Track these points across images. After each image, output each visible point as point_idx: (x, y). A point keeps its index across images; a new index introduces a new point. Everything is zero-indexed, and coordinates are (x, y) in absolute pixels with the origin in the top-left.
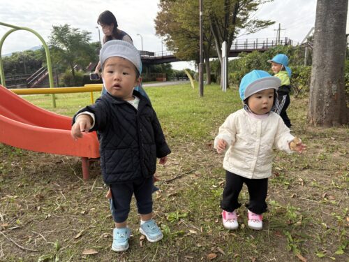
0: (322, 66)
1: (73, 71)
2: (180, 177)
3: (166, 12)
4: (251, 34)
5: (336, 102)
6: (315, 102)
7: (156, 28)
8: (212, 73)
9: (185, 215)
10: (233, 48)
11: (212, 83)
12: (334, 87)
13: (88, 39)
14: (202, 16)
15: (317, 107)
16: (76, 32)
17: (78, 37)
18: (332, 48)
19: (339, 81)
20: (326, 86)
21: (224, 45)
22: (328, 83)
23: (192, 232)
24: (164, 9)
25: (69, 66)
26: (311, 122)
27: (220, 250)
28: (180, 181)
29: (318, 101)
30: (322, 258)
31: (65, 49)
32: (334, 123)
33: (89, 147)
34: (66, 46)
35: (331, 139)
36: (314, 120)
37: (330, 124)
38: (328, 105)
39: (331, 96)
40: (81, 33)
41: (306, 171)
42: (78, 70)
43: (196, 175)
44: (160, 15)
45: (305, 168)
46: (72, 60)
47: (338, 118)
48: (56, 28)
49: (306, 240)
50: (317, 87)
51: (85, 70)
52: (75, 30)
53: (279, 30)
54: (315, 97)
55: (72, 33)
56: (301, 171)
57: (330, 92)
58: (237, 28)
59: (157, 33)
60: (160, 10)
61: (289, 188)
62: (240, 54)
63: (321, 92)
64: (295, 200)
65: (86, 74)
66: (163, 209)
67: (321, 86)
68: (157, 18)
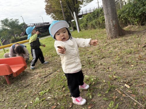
0: (108, 14)
1: (15, 38)
2: (51, 74)
3: (49, 4)
4: (85, 6)
5: (116, 27)
6: (108, 30)
7: (46, 12)
8: (74, 26)
9: (47, 91)
10: (80, 14)
11: (75, 30)
12: (114, 21)
13: (18, 22)
14: (61, 3)
15: (110, 31)
16: (12, 20)
17: (13, 22)
18: (110, 5)
19: (116, 19)
20: (111, 22)
21: (74, 13)
22: (112, 20)
23: (49, 98)
24: (48, 3)
25: (13, 36)
26: (109, 38)
27: (58, 103)
28: (50, 76)
29: (109, 29)
30: (100, 96)
31: (9, 28)
32: (117, 36)
34: (9, 27)
35: (115, 44)
36: (110, 37)
37: (116, 37)
38: (113, 30)
39: (114, 26)
40: (14, 20)
41: (103, 59)
42: (17, 36)
43: (58, 72)
44: (47, 6)
45: (103, 58)
46: (13, 33)
47: (118, 34)
48: (2, 21)
49: (95, 90)
50: (108, 23)
51: (20, 36)
52: (11, 20)
54: (108, 27)
55: (10, 21)
56: (101, 59)
57: (113, 24)
59: (47, 14)
60: (46, 4)
61: (94, 68)
62: (83, 16)
63: (110, 25)
64: (96, 73)
65: (21, 38)
66: (39, 90)
67: (109, 22)
68: (46, 7)
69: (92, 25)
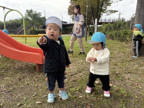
2: (76, 74)
7: (68, 12)
8: (90, 31)
9: (78, 89)
10: (100, 21)
13: (40, 15)
14: (87, 7)
17: (36, 15)
21: (96, 20)
23: (81, 96)
24: (72, 4)
25: (32, 26)
26: (132, 54)
27: (92, 105)
31: (31, 19)
32: (142, 54)
33: (40, 59)
35: (140, 61)
40: (37, 13)
41: (129, 74)
42: (35, 28)
43: (83, 73)
44: (70, 7)
46: (33, 24)
48: (27, 11)
49: (128, 103)
51: (38, 28)
53: (120, 14)
55: (34, 13)
56: (127, 74)
58: (102, 13)
59: (68, 14)
60: (70, 4)
61: (121, 81)
62: (103, 24)
64: (124, 86)
65: (39, 30)
66: (69, 87)
69: (111, 35)
